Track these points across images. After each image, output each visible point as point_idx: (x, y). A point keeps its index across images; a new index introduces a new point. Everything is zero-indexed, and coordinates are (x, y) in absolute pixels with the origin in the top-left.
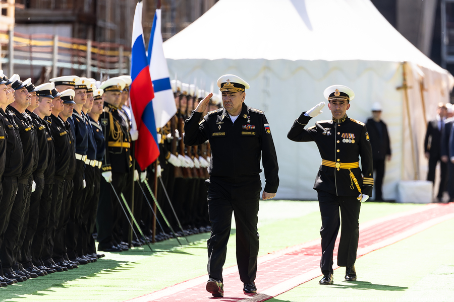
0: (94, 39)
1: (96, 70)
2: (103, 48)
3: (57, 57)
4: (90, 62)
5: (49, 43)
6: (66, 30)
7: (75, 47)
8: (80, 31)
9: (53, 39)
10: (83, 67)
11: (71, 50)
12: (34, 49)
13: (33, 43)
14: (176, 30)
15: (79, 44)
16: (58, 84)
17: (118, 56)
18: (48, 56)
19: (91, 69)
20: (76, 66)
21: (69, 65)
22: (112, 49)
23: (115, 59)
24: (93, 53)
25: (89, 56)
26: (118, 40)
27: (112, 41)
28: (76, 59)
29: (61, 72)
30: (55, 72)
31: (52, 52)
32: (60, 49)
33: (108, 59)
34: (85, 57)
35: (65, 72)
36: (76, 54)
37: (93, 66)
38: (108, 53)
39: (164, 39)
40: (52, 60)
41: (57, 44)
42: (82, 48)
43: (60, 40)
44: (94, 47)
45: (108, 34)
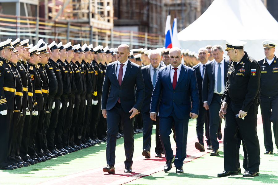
0: (148, 32)
1: (149, 46)
2: (152, 36)
3: (132, 40)
4: (146, 42)
5: (128, 34)
6: (136, 29)
7: (140, 36)
8: (142, 29)
9: (130, 32)
10: (143, 45)
11: (138, 37)
12: (122, 37)
13: (122, 34)
14: (184, 27)
15: (142, 34)
16: (134, 52)
17: (159, 40)
18: (128, 40)
19: (147, 45)
20: (141, 44)
21: (137, 44)
22: (156, 36)
23: (157, 41)
24: (148, 39)
25: (146, 40)
26: (159, 33)
27: (156, 33)
28: (141, 41)
29: (134, 47)
30: (132, 47)
31: (130, 38)
32: (134, 37)
33: (155, 41)
34: (144, 40)
35: (136, 47)
36: (141, 39)
37: (148, 44)
38: (155, 38)
39: (178, 32)
40: (130, 41)
41: (132, 34)
42: (143, 36)
43: (134, 33)
44: (148, 35)
45: (154, 30)
